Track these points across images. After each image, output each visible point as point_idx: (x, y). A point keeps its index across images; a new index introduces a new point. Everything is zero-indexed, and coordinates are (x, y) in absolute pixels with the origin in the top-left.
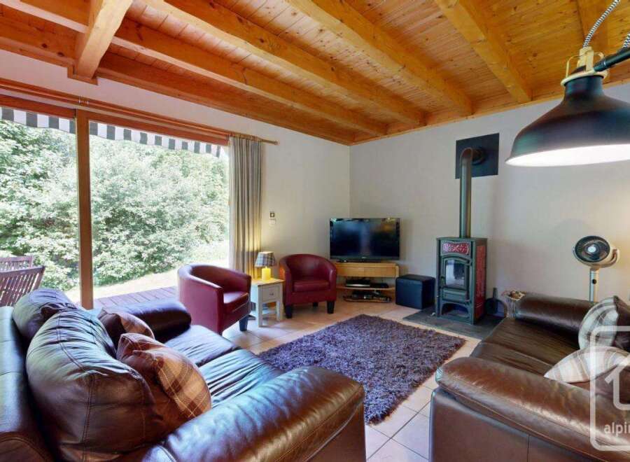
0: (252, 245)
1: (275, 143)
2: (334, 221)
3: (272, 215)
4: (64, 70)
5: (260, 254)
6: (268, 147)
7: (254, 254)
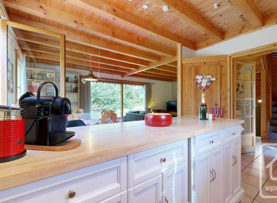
0: (149, 107)
1: (154, 84)
2: (168, 101)
3: (153, 100)
4: (120, 76)
5: (152, 109)
6: (152, 85)
7: (150, 109)
